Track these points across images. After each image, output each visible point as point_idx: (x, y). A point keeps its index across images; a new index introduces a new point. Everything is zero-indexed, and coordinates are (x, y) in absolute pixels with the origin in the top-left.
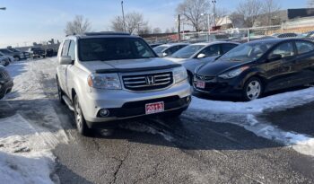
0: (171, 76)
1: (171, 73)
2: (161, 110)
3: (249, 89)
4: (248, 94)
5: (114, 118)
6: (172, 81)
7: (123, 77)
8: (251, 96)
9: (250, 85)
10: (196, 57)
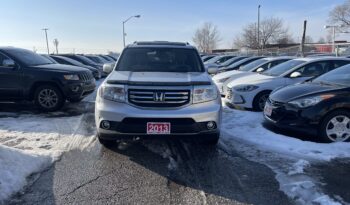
0: (189, 95)
1: (189, 91)
2: (167, 131)
3: (331, 126)
4: (329, 133)
5: (114, 132)
6: (188, 101)
7: (129, 90)
8: (334, 136)
9: (334, 121)
10: (288, 76)
